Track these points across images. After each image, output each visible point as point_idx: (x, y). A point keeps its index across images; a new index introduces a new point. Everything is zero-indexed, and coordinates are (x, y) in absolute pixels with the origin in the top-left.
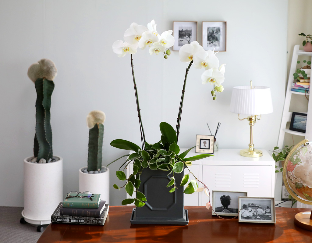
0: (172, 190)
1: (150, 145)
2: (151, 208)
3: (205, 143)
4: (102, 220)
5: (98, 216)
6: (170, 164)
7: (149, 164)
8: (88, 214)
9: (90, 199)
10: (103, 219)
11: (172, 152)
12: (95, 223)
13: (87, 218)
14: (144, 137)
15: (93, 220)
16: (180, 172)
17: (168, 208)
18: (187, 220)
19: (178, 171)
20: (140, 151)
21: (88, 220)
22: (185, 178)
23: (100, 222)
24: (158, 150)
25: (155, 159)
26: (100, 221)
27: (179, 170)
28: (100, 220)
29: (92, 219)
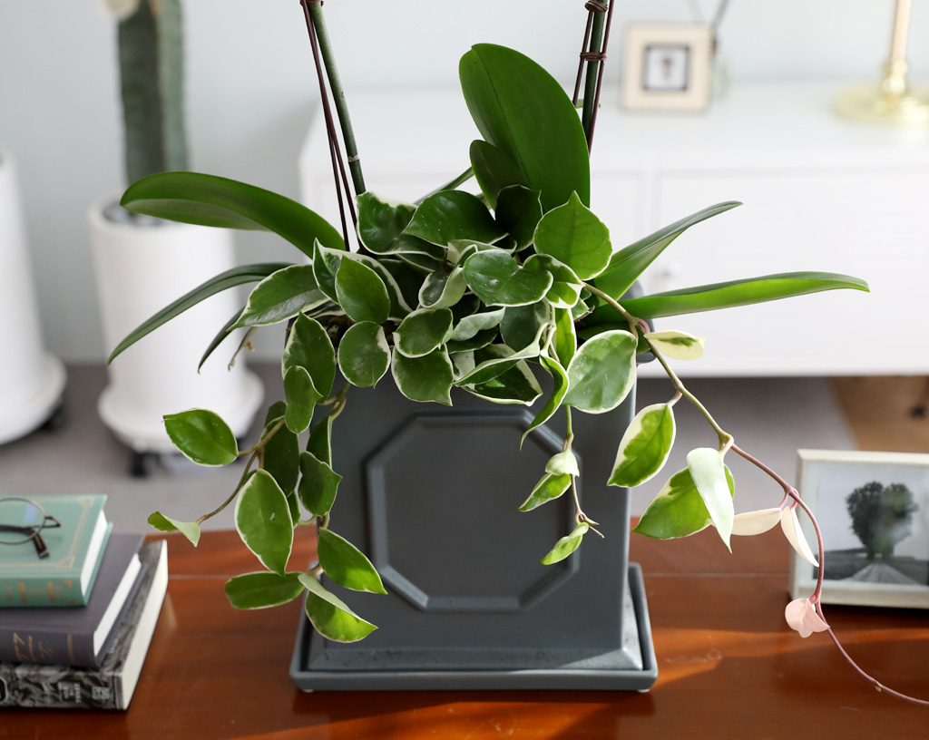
0: (564, 546)
1: (394, 205)
2: (422, 599)
3: (667, 63)
4: (115, 685)
5: (82, 663)
6: (545, 353)
7: (391, 360)
8: (24, 649)
9: (31, 547)
10: (119, 681)
11: (556, 263)
12: (72, 699)
13: (20, 672)
14: (351, 151)
15: (55, 686)
16: (614, 399)
17: (526, 597)
18: (646, 666)
19: (597, 401)
20: (329, 256)
21: (23, 686)
22: (645, 428)
23: (101, 694)
24: (451, 247)
25: (437, 322)
26: (98, 689)
27: (607, 392)
28: (97, 682)
29: (52, 680)
